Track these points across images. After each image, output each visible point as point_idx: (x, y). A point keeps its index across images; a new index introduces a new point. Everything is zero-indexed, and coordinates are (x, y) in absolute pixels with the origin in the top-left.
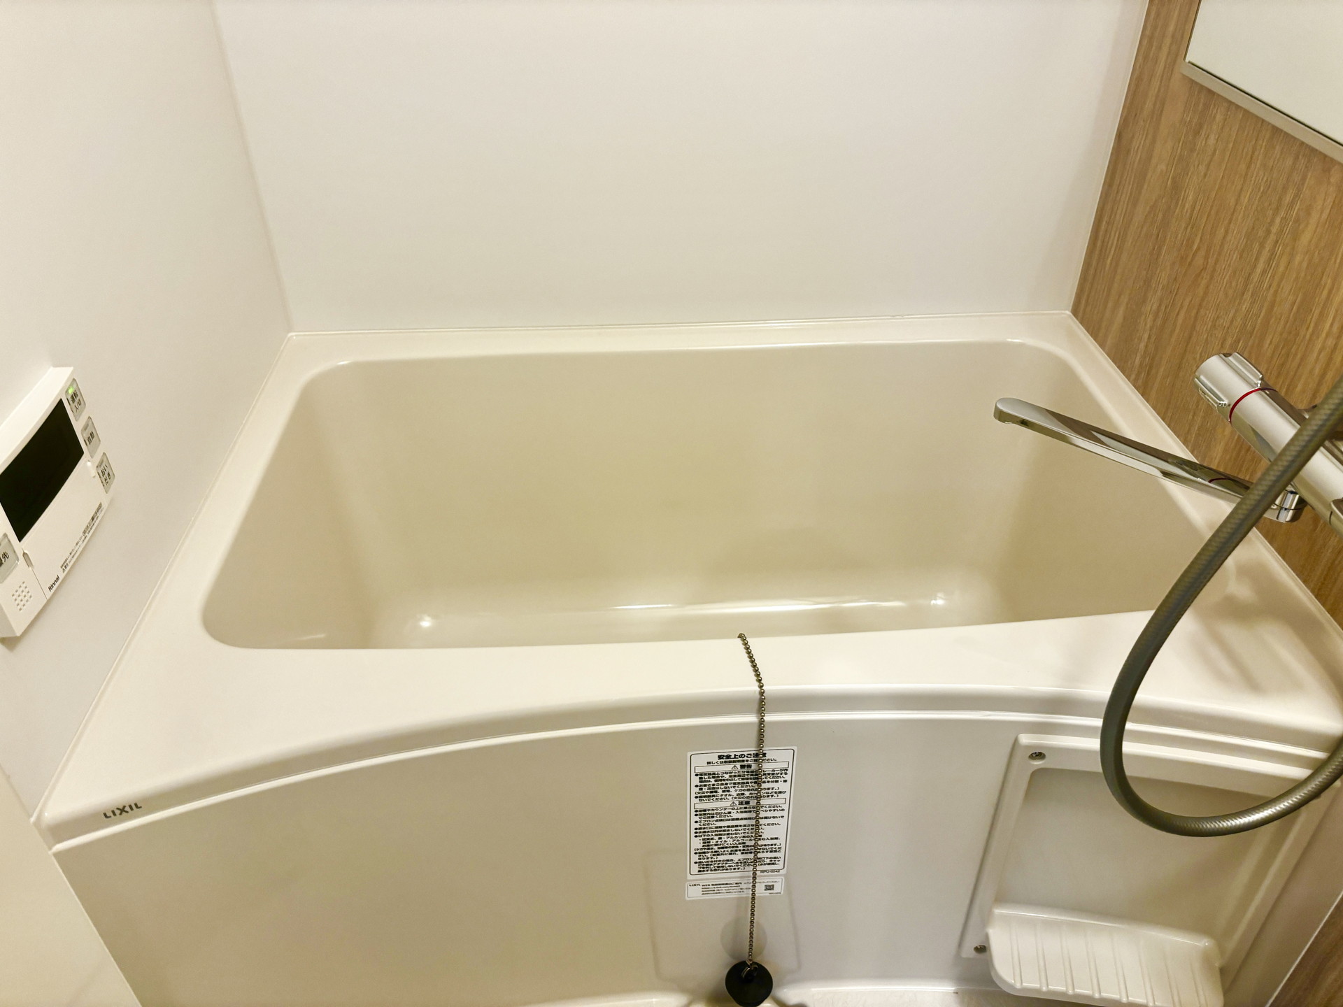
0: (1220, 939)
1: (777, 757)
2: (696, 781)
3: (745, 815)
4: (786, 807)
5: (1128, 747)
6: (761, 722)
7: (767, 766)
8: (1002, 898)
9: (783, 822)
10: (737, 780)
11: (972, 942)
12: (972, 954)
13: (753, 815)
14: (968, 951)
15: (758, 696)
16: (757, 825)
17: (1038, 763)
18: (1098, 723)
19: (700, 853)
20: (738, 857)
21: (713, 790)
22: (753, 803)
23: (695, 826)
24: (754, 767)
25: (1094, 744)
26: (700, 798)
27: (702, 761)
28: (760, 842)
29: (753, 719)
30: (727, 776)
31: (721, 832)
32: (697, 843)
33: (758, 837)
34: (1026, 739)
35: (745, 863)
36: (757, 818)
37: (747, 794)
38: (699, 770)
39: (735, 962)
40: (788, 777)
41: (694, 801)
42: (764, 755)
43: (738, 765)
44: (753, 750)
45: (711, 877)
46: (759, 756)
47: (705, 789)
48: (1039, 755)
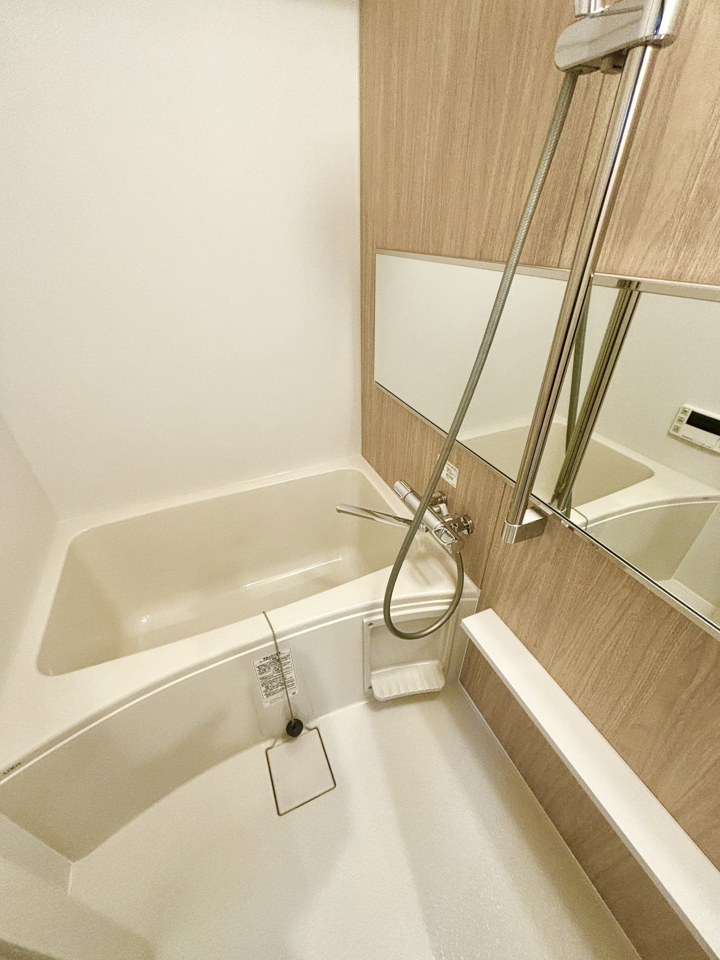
0: (440, 660)
1: (284, 652)
2: (257, 669)
3: (279, 674)
4: (292, 666)
5: (392, 614)
6: (276, 643)
7: (281, 656)
8: (372, 669)
9: (293, 672)
10: (272, 664)
11: (367, 686)
12: (368, 690)
13: (281, 673)
14: (367, 690)
15: (272, 635)
16: (283, 676)
17: (371, 627)
18: (382, 609)
19: (265, 691)
20: (280, 688)
21: (265, 670)
22: (280, 669)
23: (261, 684)
24: (277, 658)
25: (382, 616)
26: (260, 674)
27: (257, 663)
28: (286, 681)
29: (272, 643)
30: (268, 664)
31: (271, 682)
32: (264, 689)
33: (284, 679)
34: (365, 621)
35: (283, 689)
36: (283, 673)
37: (277, 667)
38: (257, 666)
39: (288, 721)
40: (290, 657)
41: (258, 676)
42: (280, 653)
43: (271, 659)
44: (275, 653)
45: (271, 698)
46: (278, 654)
47: (261, 671)
48: (371, 624)
